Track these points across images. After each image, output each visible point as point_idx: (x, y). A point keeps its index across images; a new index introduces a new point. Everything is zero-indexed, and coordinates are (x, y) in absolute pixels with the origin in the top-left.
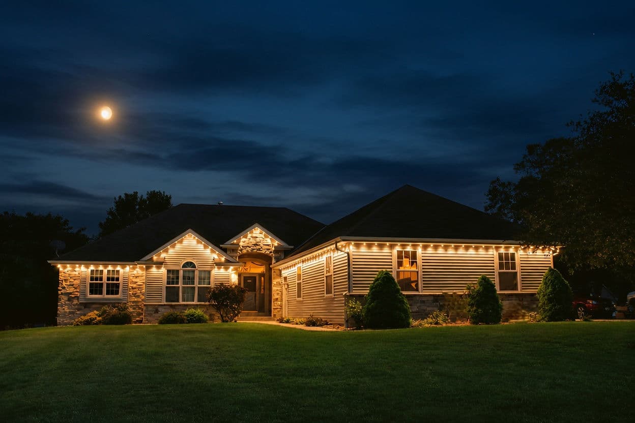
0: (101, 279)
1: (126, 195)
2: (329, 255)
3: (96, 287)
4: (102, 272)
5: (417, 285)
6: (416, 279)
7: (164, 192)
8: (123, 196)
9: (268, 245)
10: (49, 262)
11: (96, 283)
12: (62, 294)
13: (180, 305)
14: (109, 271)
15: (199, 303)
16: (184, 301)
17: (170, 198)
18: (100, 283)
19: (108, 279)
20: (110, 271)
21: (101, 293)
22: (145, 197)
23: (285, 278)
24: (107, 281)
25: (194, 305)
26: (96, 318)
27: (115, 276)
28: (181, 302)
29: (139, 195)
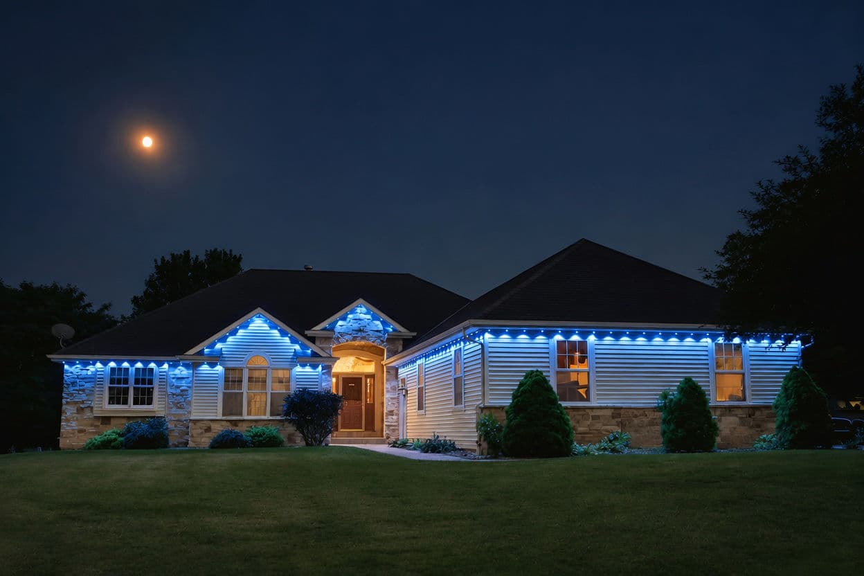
0: (126, 381)
1: (173, 255)
2: (458, 347)
3: (119, 393)
4: (127, 369)
5: (587, 392)
6: (587, 383)
7: (231, 251)
8: (168, 258)
9: (377, 331)
10: (49, 356)
11: (118, 388)
12: (67, 403)
13: (243, 421)
14: (137, 369)
15: (271, 418)
16: (250, 415)
17: (240, 258)
18: (124, 388)
19: (137, 381)
20: (139, 369)
21: (125, 402)
22: (202, 258)
23: (403, 381)
24: (135, 384)
25: (264, 420)
26: (115, 439)
27: (147, 377)
28: (246, 417)
29: (193, 255)
